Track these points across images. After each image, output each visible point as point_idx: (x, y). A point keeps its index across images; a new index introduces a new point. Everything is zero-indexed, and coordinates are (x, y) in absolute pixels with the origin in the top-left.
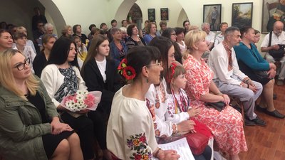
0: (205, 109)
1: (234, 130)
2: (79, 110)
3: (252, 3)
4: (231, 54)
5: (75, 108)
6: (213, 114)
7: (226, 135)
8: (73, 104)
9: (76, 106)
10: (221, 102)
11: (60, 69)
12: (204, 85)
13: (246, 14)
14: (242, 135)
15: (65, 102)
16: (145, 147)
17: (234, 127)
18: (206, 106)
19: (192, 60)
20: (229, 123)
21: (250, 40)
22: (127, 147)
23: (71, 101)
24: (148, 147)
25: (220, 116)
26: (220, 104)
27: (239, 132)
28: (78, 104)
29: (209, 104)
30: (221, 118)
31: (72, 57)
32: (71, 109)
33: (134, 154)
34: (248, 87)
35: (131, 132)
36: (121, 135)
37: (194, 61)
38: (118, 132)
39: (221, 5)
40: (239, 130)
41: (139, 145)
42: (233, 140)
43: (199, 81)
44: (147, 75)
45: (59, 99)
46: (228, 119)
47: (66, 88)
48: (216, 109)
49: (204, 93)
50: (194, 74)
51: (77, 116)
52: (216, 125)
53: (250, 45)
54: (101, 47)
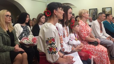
0: (88, 45)
1: (103, 55)
2: (29, 44)
3: (111, 8)
4: (101, 25)
5: (27, 43)
6: (92, 47)
7: (99, 58)
8: (26, 41)
9: (28, 42)
10: (96, 42)
11: (21, 26)
12: (87, 33)
13: (109, 12)
14: (107, 58)
15: (23, 40)
16: (55, 44)
17: (103, 53)
18: (89, 44)
19: (81, 22)
20: (100, 52)
21: (110, 20)
22: (46, 44)
23: (26, 40)
24: (56, 44)
25: (96, 48)
26: (95, 43)
27: (106, 56)
28: (29, 41)
29: (90, 43)
30: (96, 49)
31: (27, 21)
32: (26, 43)
33: (49, 48)
34: (111, 40)
35: (48, 36)
36: (43, 39)
37: (82, 22)
38: (42, 37)
39: (97, 9)
40: (106, 55)
41: (51, 43)
42: (103, 61)
43: (85, 31)
44: (56, 14)
45: (20, 39)
46: (100, 49)
47: (24, 34)
48: (93, 45)
49: (87, 37)
50: (82, 27)
51: (28, 47)
52: (94, 53)
53: (110, 22)
54: (41, 19)
